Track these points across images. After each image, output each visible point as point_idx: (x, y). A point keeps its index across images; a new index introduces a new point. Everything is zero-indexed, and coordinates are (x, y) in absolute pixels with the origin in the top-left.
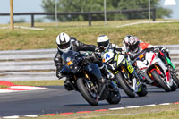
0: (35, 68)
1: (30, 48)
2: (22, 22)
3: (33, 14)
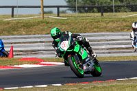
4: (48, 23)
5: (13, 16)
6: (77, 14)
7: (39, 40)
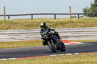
0: (79, 35)
1: (77, 27)
2: (76, 17)
3: (78, 14)
4: (73, 22)
5: (55, 19)
6: (88, 18)
7: (68, 31)
